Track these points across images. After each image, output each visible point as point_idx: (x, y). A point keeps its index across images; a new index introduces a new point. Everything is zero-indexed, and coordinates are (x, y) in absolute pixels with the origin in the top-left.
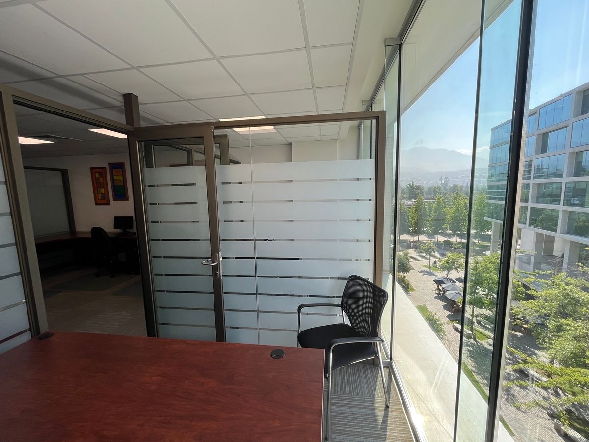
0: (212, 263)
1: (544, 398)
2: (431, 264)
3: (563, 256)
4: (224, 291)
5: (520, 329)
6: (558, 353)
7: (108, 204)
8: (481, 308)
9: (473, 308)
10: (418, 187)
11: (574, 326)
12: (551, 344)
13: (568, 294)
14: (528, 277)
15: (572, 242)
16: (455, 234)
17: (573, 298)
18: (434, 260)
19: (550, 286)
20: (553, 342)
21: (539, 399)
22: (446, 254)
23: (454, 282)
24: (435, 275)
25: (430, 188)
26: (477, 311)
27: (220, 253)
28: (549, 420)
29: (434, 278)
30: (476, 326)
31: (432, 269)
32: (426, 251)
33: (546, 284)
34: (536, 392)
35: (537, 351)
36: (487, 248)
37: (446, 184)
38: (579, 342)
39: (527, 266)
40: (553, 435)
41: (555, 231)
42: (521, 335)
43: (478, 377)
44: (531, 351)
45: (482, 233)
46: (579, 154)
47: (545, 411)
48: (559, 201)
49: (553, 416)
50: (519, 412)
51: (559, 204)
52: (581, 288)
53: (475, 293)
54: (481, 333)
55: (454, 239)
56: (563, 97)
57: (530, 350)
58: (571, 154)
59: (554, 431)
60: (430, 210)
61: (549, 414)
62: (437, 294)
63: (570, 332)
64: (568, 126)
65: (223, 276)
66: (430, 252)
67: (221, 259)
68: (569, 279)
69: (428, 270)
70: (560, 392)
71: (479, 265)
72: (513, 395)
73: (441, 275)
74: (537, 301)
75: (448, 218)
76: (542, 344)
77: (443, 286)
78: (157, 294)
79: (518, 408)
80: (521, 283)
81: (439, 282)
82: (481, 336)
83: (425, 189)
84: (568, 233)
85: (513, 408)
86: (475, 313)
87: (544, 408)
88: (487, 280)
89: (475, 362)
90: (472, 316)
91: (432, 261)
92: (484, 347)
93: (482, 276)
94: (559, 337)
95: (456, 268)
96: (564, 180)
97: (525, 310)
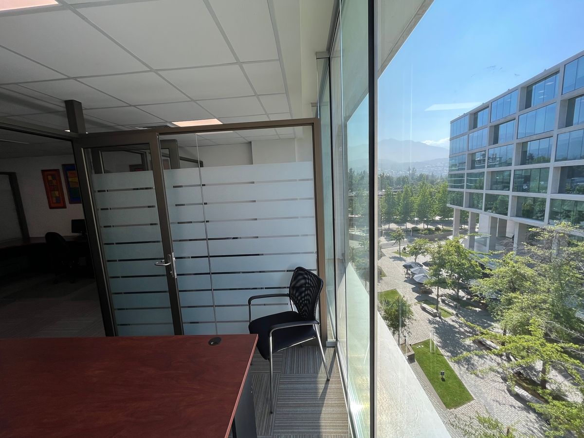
0: (166, 264)
1: (498, 364)
2: (401, 250)
3: (513, 237)
4: (179, 289)
5: (479, 305)
6: (508, 323)
7: (64, 207)
8: (445, 288)
9: (438, 288)
10: (388, 178)
11: (520, 299)
12: (502, 316)
13: (516, 271)
14: (483, 257)
15: (520, 224)
16: (422, 221)
17: (520, 274)
18: (404, 246)
19: (501, 264)
20: (504, 314)
21: (494, 365)
22: (414, 240)
23: (421, 266)
24: (405, 261)
25: (399, 178)
26: (442, 291)
27: (173, 253)
28: (502, 383)
29: (403, 263)
30: (441, 305)
31: (402, 255)
32: (396, 238)
33: (499, 262)
34: (492, 359)
35: (493, 323)
36: (449, 232)
37: (413, 174)
38: (525, 312)
39: (484, 247)
40: (506, 396)
41: (506, 214)
42: (480, 310)
43: (443, 350)
44: (489, 324)
45: (446, 219)
46: (524, 144)
47: (499, 375)
48: (509, 187)
49: (505, 379)
50: (478, 379)
51: (509, 190)
52: (526, 265)
53: (440, 275)
54: (445, 311)
55: (421, 226)
56: (510, 92)
57: (486, 323)
58: (518, 144)
59: (507, 392)
60: (399, 199)
61: (502, 378)
62: (406, 278)
63: (517, 304)
64: (515, 119)
65: (177, 275)
66: (400, 240)
67: (174, 259)
68: (517, 257)
69: (398, 255)
70: (512, 358)
71: (442, 249)
72: (473, 364)
73: (410, 260)
74: (491, 278)
75: (416, 206)
76: (496, 317)
77: (412, 270)
78: (114, 296)
79: (477, 376)
80: (479, 263)
81: (408, 267)
82: (446, 313)
83: (395, 179)
84: (517, 216)
85: (473, 376)
86: (440, 293)
87: (498, 373)
88: (449, 262)
89: (441, 337)
90: (438, 296)
91: (402, 248)
92: (448, 323)
93: (445, 259)
94: (509, 309)
95: (423, 253)
96: (513, 168)
97: (481, 287)
